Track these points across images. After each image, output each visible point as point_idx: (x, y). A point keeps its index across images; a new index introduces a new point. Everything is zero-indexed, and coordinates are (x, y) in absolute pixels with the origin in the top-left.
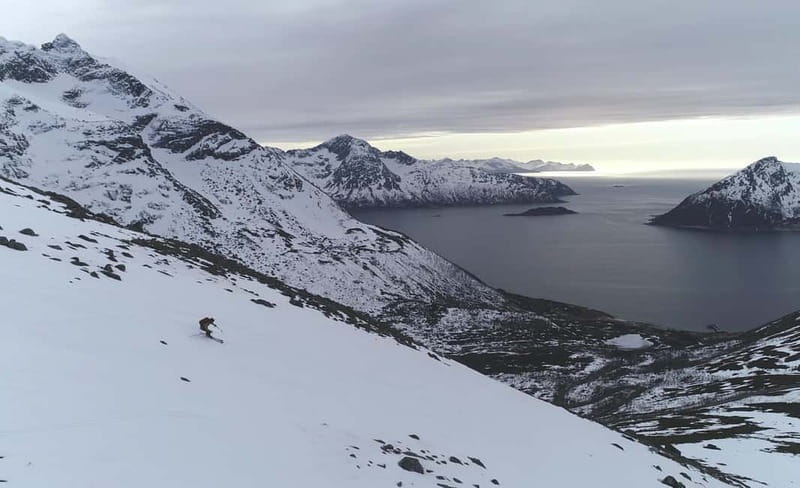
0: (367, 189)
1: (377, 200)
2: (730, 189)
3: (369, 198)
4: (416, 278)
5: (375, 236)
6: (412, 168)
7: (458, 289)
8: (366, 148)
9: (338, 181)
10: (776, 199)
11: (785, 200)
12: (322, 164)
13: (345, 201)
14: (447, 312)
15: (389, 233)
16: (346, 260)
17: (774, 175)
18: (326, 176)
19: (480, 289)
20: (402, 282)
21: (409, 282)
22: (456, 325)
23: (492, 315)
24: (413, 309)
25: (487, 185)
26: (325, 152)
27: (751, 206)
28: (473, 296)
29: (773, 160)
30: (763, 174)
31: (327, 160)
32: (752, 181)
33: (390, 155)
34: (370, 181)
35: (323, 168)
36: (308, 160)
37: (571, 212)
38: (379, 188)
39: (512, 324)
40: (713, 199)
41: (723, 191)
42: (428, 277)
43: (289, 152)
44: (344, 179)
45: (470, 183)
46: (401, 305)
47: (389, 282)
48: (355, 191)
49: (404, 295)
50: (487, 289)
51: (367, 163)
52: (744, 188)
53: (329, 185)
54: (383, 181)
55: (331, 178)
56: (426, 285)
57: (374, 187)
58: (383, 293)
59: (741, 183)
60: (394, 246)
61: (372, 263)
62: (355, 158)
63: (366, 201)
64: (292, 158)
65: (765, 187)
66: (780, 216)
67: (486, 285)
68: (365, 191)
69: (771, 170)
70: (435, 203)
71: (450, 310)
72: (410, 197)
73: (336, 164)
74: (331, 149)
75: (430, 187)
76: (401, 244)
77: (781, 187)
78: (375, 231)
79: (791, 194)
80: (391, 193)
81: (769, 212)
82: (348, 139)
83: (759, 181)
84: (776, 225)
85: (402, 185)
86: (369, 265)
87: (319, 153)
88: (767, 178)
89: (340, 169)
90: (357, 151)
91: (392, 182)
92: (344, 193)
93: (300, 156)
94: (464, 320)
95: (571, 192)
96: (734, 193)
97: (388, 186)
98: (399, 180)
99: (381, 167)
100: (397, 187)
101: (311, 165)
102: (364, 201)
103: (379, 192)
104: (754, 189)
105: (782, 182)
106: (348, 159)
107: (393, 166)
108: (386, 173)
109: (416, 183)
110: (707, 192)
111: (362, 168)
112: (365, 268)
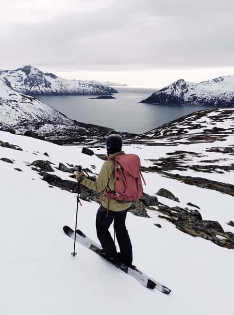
0: (38, 87)
1: (42, 91)
2: (168, 90)
3: (39, 91)
4: (36, 113)
5: (21, 97)
6: (56, 80)
7: (54, 118)
8: (37, 71)
9: (26, 83)
10: (182, 94)
11: (185, 95)
12: (19, 76)
13: (28, 92)
14: (44, 125)
15: (28, 96)
16: (4, 104)
17: (182, 86)
18: (21, 81)
19: (64, 119)
20: (29, 114)
21: (32, 114)
22: (47, 130)
23: (63, 127)
24: (31, 124)
25: (85, 88)
26: (20, 72)
27: (174, 97)
28: (60, 121)
29: (183, 80)
30: (179, 85)
31: (21, 75)
32: (175, 88)
33: (47, 74)
34: (39, 84)
35: (20, 78)
36: (13, 74)
37: (114, 98)
38: (43, 87)
39: (71, 130)
40: (162, 94)
41: (165, 91)
42: (42, 113)
43: (5, 71)
44: (28, 83)
45: (78, 86)
46: (26, 122)
47: (23, 114)
48: (33, 87)
49: (29, 119)
50: (67, 119)
51: (37, 77)
52: (172, 90)
53: (22, 85)
54: (44, 84)
55: (23, 82)
56: (40, 116)
57: (41, 86)
58: (19, 118)
59: (171, 88)
60: (28, 101)
61: (17, 107)
62: (33, 75)
63: (37, 92)
64: (7, 74)
65: (179, 90)
66: (183, 100)
67: (67, 118)
68: (37, 88)
69: (182, 84)
70: (64, 93)
71: (46, 124)
72: (55, 91)
73: (25, 77)
74: (23, 70)
75: (63, 88)
76: (32, 101)
77: (185, 90)
78: (21, 95)
79: (188, 92)
80: (48, 89)
81: (180, 99)
82: (30, 67)
83: (177, 88)
84: (182, 103)
85: (51, 86)
86: (15, 107)
87: (18, 72)
88: (180, 87)
89: (26, 79)
90: (33, 72)
91: (48, 85)
92: (28, 88)
93: (10, 73)
94: (51, 128)
95: (116, 92)
96: (169, 92)
97: (46, 86)
98: (50, 84)
99: (43, 79)
100: (50, 87)
101: (14, 77)
102: (36, 92)
103: (42, 88)
104: (175, 90)
105: (185, 88)
106: (29, 75)
107: (48, 79)
108: (45, 81)
109: (58, 86)
110: (160, 91)
111: (35, 78)
112: (13, 108)
